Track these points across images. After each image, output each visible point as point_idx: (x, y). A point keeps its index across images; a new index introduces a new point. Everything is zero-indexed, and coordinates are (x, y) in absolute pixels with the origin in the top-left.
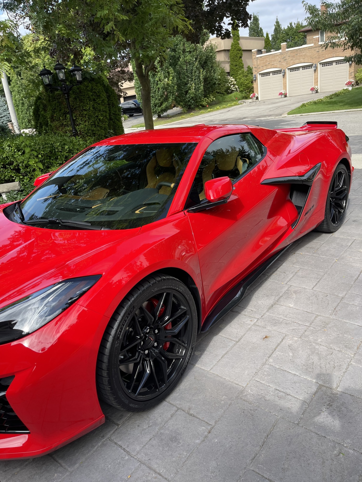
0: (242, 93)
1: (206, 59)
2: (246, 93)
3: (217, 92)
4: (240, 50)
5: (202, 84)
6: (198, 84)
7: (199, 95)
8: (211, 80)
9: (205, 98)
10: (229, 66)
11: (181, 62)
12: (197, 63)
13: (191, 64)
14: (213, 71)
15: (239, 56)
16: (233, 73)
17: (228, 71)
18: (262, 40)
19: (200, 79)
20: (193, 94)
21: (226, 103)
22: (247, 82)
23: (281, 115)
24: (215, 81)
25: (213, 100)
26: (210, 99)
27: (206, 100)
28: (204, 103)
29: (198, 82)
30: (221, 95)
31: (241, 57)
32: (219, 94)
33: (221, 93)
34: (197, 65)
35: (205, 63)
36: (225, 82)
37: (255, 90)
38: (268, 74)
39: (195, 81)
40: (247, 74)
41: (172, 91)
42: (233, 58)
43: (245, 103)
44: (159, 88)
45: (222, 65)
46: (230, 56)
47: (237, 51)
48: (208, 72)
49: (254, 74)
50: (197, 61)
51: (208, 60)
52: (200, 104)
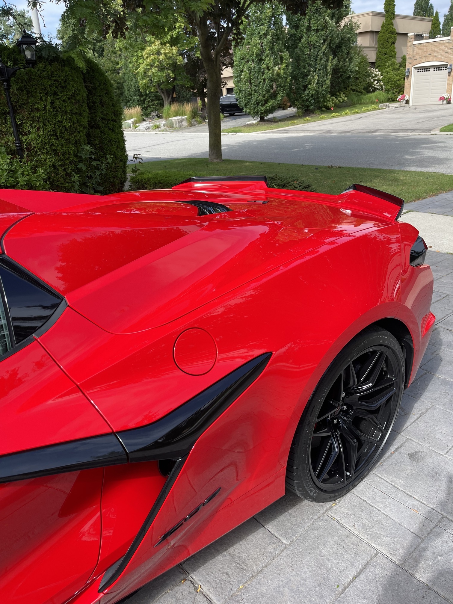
0: (388, 94)
1: (340, 42)
2: (393, 93)
3: (351, 89)
4: (393, 32)
5: (330, 77)
6: (323, 77)
7: (323, 92)
8: (344, 72)
9: (332, 97)
10: (375, 54)
11: (302, 44)
12: (325, 46)
13: (316, 47)
14: (350, 60)
15: (391, 40)
16: (380, 64)
17: (374, 61)
18: (428, 21)
19: (326, 70)
20: (314, 90)
21: (361, 106)
22: (398, 78)
23: (430, 130)
24: (350, 73)
25: (344, 100)
26: (339, 99)
27: (333, 100)
28: (330, 104)
29: (323, 73)
30: (357, 93)
31: (394, 43)
32: (355, 92)
33: (357, 91)
34: (325, 49)
35: (339, 47)
36: (366, 76)
37: (406, 90)
38: (427, 68)
39: (320, 72)
40: (398, 67)
41: (283, 85)
42: (382, 44)
43: (389, 107)
44: (264, 79)
45: (365, 52)
46: (379, 41)
47: (389, 33)
48: (342, 60)
49: (407, 67)
50: (326, 43)
51: (343, 43)
52: (324, 105)
